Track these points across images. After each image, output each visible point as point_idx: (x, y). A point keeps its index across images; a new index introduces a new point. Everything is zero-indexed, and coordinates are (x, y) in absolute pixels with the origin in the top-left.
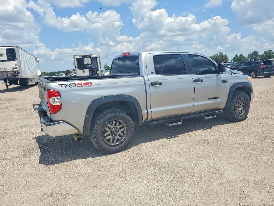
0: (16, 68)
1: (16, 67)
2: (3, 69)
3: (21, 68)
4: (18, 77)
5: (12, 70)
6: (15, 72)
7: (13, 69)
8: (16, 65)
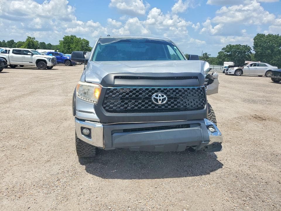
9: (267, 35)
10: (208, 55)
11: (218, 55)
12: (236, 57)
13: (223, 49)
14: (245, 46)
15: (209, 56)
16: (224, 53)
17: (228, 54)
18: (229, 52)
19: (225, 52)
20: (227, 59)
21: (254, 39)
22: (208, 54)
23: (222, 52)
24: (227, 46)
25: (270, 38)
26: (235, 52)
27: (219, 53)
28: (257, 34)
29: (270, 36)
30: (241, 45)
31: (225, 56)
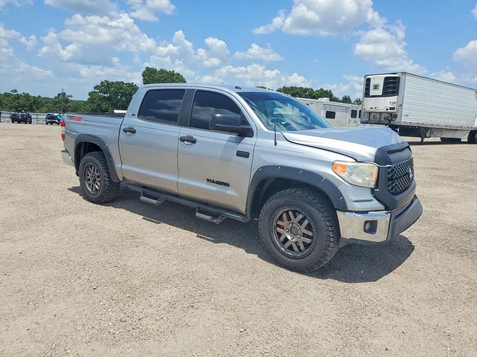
0: (393, 109)
1: (392, 106)
2: (374, 108)
3: (402, 109)
4: (394, 124)
5: (385, 110)
6: (391, 114)
7: (387, 109)
8: (394, 103)
9: (159, 70)
10: (68, 96)
11: (89, 97)
12: (119, 102)
13: (96, 87)
14: (129, 84)
15: (70, 98)
16: (99, 94)
17: (106, 95)
18: (107, 93)
19: (100, 92)
20: (104, 104)
21: (143, 76)
22: (67, 94)
23: (96, 92)
24: (102, 83)
25: (164, 75)
26: (116, 93)
27: (90, 94)
28: (146, 68)
29: (163, 72)
30: (123, 83)
31: (100, 99)
